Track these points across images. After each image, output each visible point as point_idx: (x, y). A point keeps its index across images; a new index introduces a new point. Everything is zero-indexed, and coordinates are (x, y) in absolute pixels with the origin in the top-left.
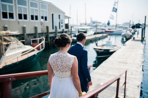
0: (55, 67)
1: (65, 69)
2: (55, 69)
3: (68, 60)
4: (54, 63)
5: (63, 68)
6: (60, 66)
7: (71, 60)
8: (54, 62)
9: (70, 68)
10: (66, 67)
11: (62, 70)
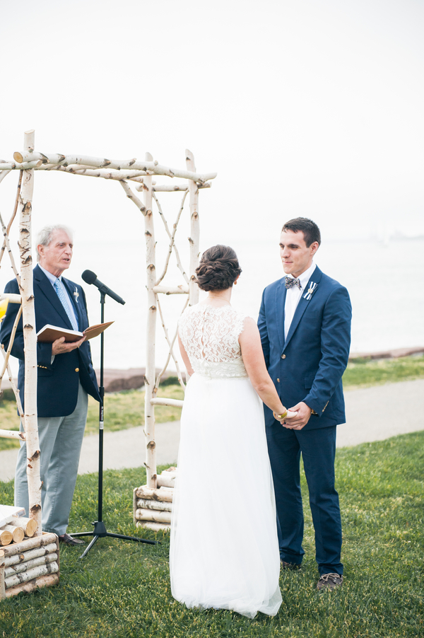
0: (191, 345)
1: (217, 354)
2: (192, 352)
3: (225, 326)
4: (189, 334)
5: (212, 350)
6: (205, 344)
7: (233, 326)
8: (189, 331)
9: (233, 351)
10: (219, 349)
11: (210, 358)
